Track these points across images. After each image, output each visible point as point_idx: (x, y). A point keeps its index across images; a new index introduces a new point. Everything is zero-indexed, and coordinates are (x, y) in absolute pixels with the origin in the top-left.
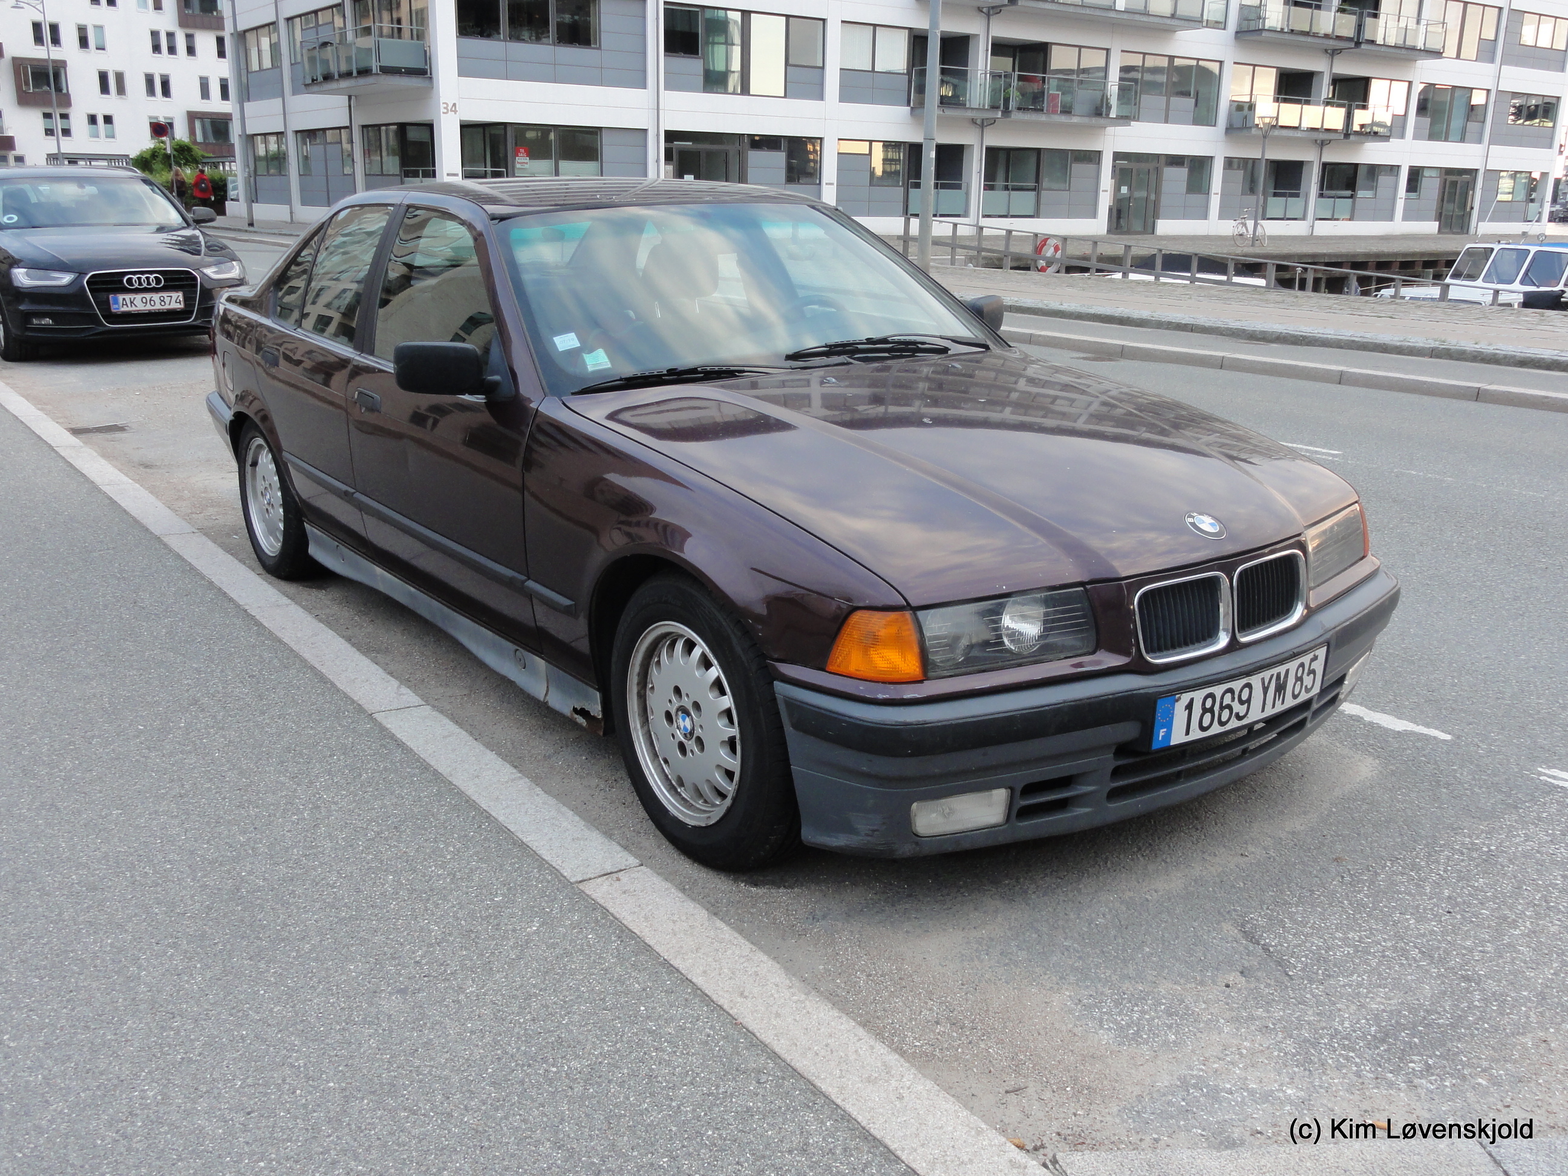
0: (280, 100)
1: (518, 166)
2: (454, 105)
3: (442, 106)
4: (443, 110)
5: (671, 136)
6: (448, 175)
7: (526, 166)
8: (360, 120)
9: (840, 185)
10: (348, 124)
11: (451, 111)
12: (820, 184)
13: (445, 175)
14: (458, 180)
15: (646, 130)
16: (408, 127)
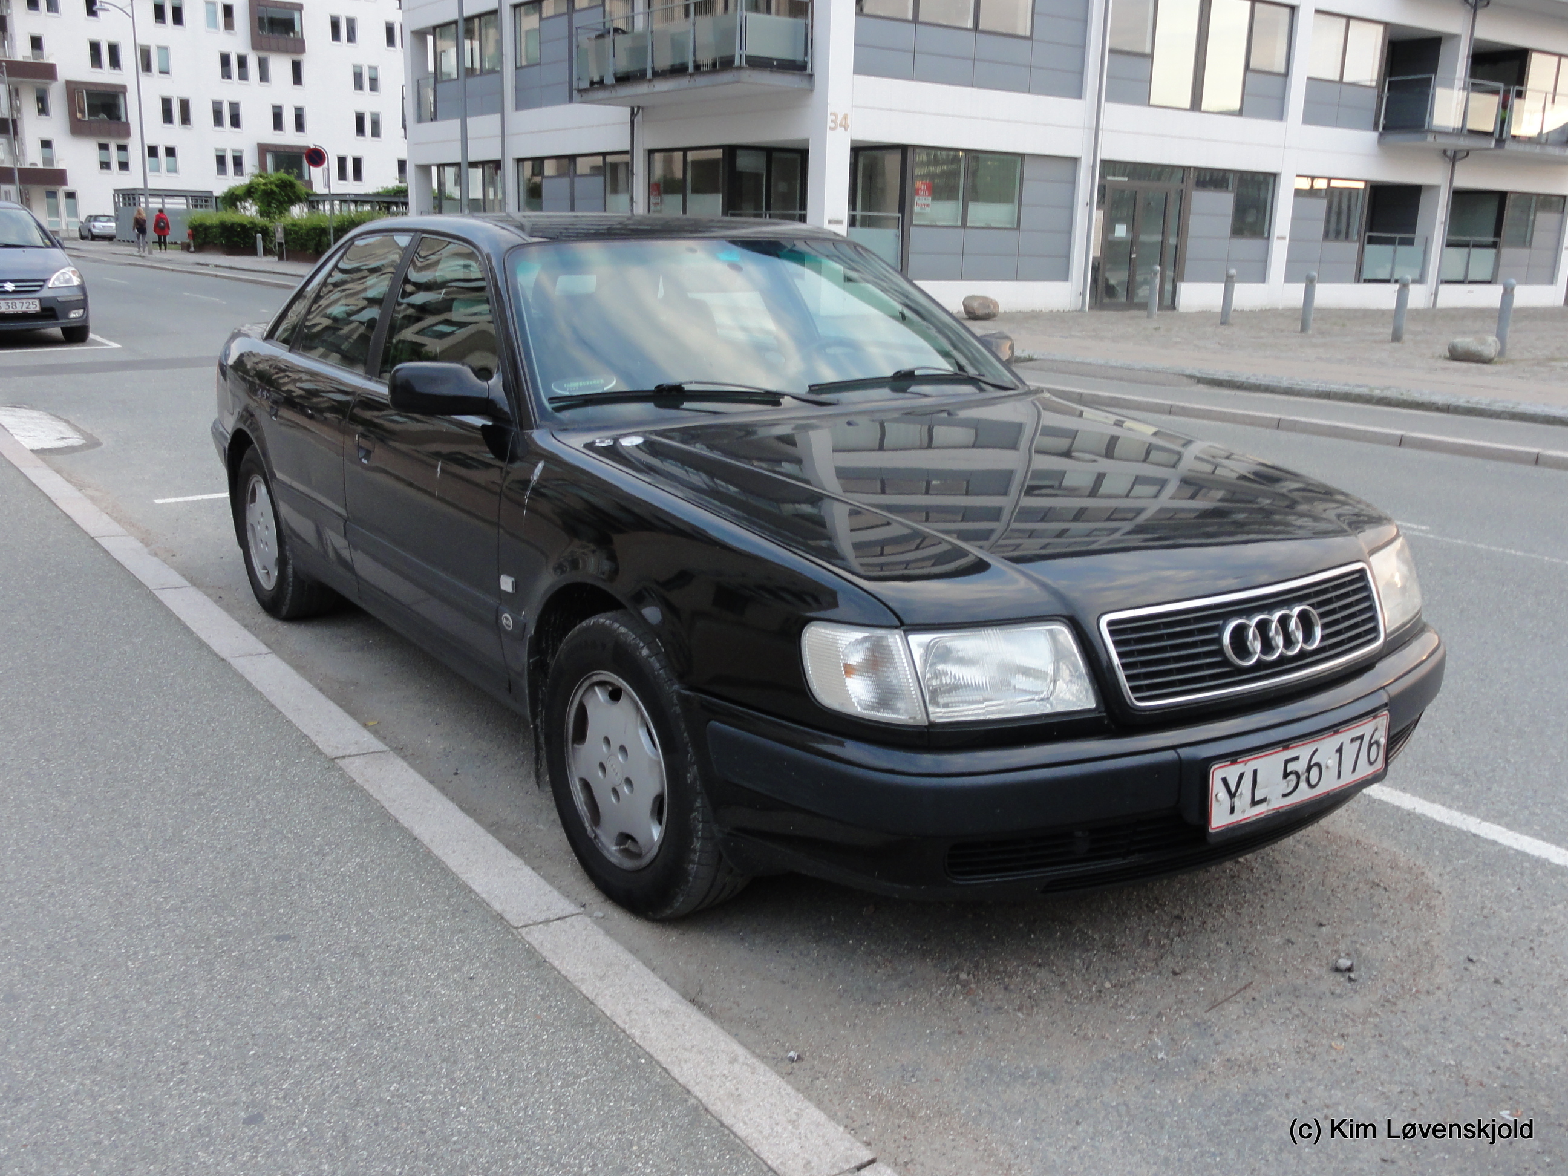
0: (499, 116)
1: (917, 209)
2: (846, 117)
3: (830, 118)
4: (830, 124)
5: (1109, 167)
6: (830, 222)
7: (927, 210)
8: (647, 140)
9: (1293, 240)
10: (627, 148)
11: (841, 126)
12: (1268, 237)
13: (826, 222)
14: (842, 230)
15: (1075, 160)
16: (738, 152)
